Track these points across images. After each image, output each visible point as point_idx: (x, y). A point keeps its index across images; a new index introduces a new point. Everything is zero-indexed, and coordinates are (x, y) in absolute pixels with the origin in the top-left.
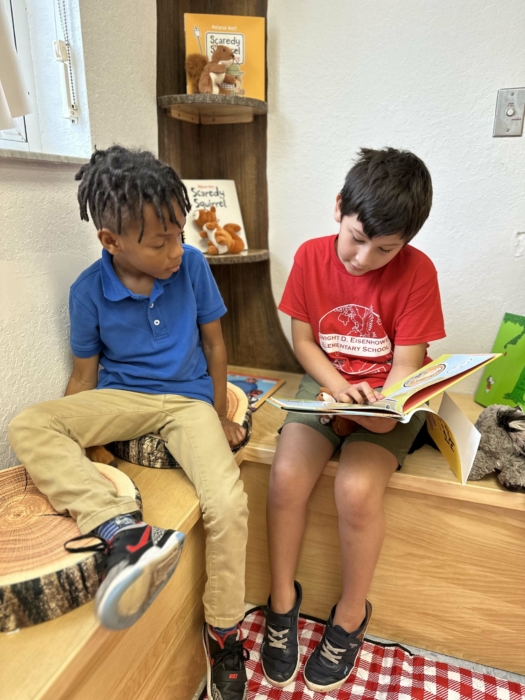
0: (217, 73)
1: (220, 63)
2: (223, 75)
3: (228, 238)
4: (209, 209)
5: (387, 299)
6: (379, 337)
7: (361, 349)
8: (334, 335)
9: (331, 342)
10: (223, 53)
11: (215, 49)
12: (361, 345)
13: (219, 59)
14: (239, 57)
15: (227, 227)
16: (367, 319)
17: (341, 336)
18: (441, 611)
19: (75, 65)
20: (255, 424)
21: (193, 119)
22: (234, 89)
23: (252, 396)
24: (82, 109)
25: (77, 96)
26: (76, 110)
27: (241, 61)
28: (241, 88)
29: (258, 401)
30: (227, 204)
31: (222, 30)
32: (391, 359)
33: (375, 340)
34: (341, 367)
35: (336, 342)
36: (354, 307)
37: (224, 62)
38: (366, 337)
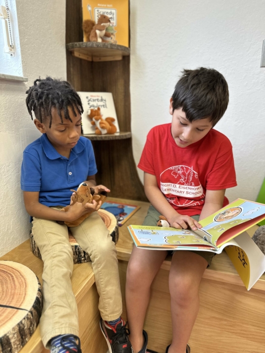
0: (100, 30)
1: (102, 24)
2: (104, 32)
3: (108, 125)
4: (96, 109)
6: (196, 185)
7: (185, 193)
8: (169, 184)
9: (166, 187)
10: (104, 19)
11: (99, 16)
12: (185, 190)
13: (102, 22)
15: (107, 119)
16: (189, 174)
17: (173, 184)
19: (12, 21)
20: (121, 235)
21: (88, 58)
22: (111, 40)
23: (120, 217)
24: (17, 47)
25: (14, 40)
26: (13, 48)
27: (115, 25)
28: (115, 40)
29: (124, 219)
30: (107, 106)
31: (103, 7)
32: (204, 199)
33: (194, 187)
34: (172, 201)
35: (170, 187)
36: (182, 167)
37: (104, 24)
38: (188, 185)
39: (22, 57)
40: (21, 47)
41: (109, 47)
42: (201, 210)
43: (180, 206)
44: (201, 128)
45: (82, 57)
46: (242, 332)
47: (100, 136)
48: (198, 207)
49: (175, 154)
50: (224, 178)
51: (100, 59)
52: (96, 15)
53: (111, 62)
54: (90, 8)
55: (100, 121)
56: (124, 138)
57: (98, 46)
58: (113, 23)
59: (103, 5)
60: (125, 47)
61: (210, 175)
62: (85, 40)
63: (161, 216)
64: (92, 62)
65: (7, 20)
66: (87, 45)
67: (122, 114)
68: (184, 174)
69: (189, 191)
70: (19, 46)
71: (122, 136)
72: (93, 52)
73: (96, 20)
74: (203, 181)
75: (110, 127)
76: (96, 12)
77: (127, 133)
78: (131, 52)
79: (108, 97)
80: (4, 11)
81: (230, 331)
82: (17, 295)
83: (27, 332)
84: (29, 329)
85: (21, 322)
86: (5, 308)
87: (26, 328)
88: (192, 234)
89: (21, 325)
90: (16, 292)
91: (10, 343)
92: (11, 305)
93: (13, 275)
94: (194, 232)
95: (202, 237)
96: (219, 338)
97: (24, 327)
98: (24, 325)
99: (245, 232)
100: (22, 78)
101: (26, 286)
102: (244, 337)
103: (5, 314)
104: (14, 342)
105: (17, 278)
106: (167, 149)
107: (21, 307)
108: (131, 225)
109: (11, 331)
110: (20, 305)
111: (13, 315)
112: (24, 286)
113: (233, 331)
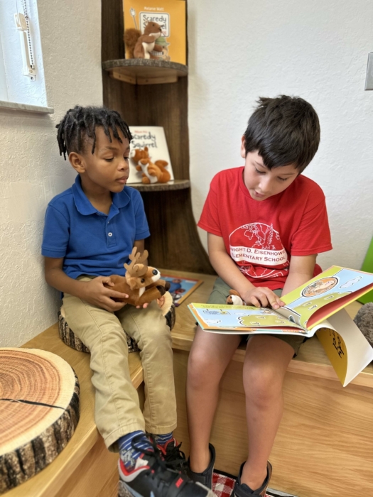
0: (148, 43)
1: (150, 35)
2: (153, 45)
3: (158, 171)
4: (143, 149)
5: (285, 219)
6: (277, 249)
7: (263, 259)
8: (241, 247)
9: (239, 253)
10: (153, 27)
11: (147, 24)
12: (263, 256)
13: (150, 32)
14: (166, 31)
15: (158, 163)
16: (268, 235)
17: (246, 248)
18: (328, 471)
19: (33, 33)
20: (178, 317)
21: (131, 80)
22: (162, 56)
23: (177, 294)
24: (39, 68)
25: (35, 58)
26: (34, 69)
27: (167, 35)
28: (167, 55)
29: (181, 297)
30: (157, 145)
31: (152, 11)
32: (288, 267)
33: (274, 251)
34: (246, 272)
35: (243, 252)
36: (258, 225)
37: (153, 34)
38: (267, 249)
39: (46, 81)
40: (44, 67)
41: (160, 65)
42: (284, 282)
43: (256, 277)
44: (284, 177)
45: (123, 79)
46: (341, 444)
47: (148, 185)
48: (280, 279)
49: (248, 208)
50: (315, 239)
51: (147, 81)
52: (142, 22)
53: (162, 85)
54: (133, 13)
55: (148, 165)
56: (181, 188)
57: (145, 64)
58: (165, 32)
59: (151, 9)
60: (182, 65)
61: (295, 236)
62: (127, 56)
63: (231, 290)
64: (136, 86)
65: (26, 32)
66: (130, 63)
67: (177, 155)
68: (260, 234)
69: (268, 256)
70: (42, 66)
71: (178, 185)
72: (137, 72)
73: (143, 30)
74: (286, 243)
75: (162, 174)
76: (142, 18)
77: (185, 182)
78: (190, 71)
79: (158, 132)
80: (22, 21)
81: (326, 442)
82: (49, 389)
83: (63, 435)
84: (66, 432)
85: (57, 422)
86: (35, 405)
87: (62, 430)
88: (273, 314)
89: (57, 426)
90: (48, 386)
91: (44, 448)
92: (43, 402)
93: (42, 366)
94: (275, 311)
95: (287, 318)
96: (310, 452)
97: (61, 428)
98: (59, 426)
99: (343, 309)
100: (47, 109)
101: (59, 380)
102: (343, 450)
103: (35, 413)
104: (48, 447)
105: (47, 370)
106: (237, 201)
107: (55, 405)
108: (192, 304)
109: (45, 433)
110: (54, 402)
111: (46, 414)
112: (58, 380)
113: (329, 443)
